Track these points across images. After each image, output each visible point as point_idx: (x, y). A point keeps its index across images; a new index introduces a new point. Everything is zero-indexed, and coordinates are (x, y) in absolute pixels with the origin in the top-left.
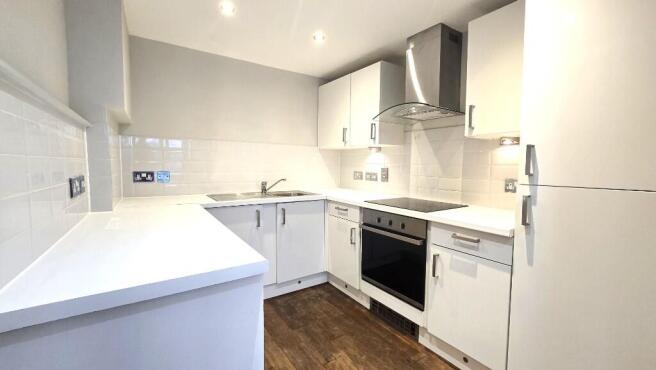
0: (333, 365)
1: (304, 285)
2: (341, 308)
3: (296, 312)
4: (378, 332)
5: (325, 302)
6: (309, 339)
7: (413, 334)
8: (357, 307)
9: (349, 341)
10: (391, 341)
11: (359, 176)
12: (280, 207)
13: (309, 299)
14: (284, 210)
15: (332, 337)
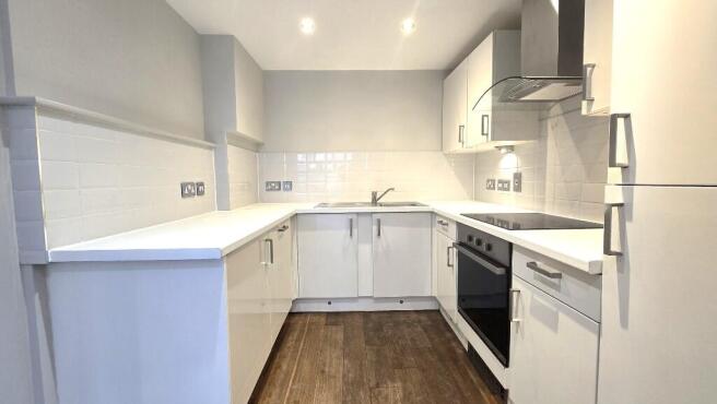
0: (380, 393)
1: (406, 307)
2: (431, 340)
3: (382, 331)
4: (460, 380)
5: (420, 329)
6: (374, 359)
7: (502, 397)
8: (454, 344)
9: (416, 376)
10: (468, 394)
11: (491, 185)
12: (375, 217)
13: (405, 321)
14: (379, 221)
15: (400, 366)
